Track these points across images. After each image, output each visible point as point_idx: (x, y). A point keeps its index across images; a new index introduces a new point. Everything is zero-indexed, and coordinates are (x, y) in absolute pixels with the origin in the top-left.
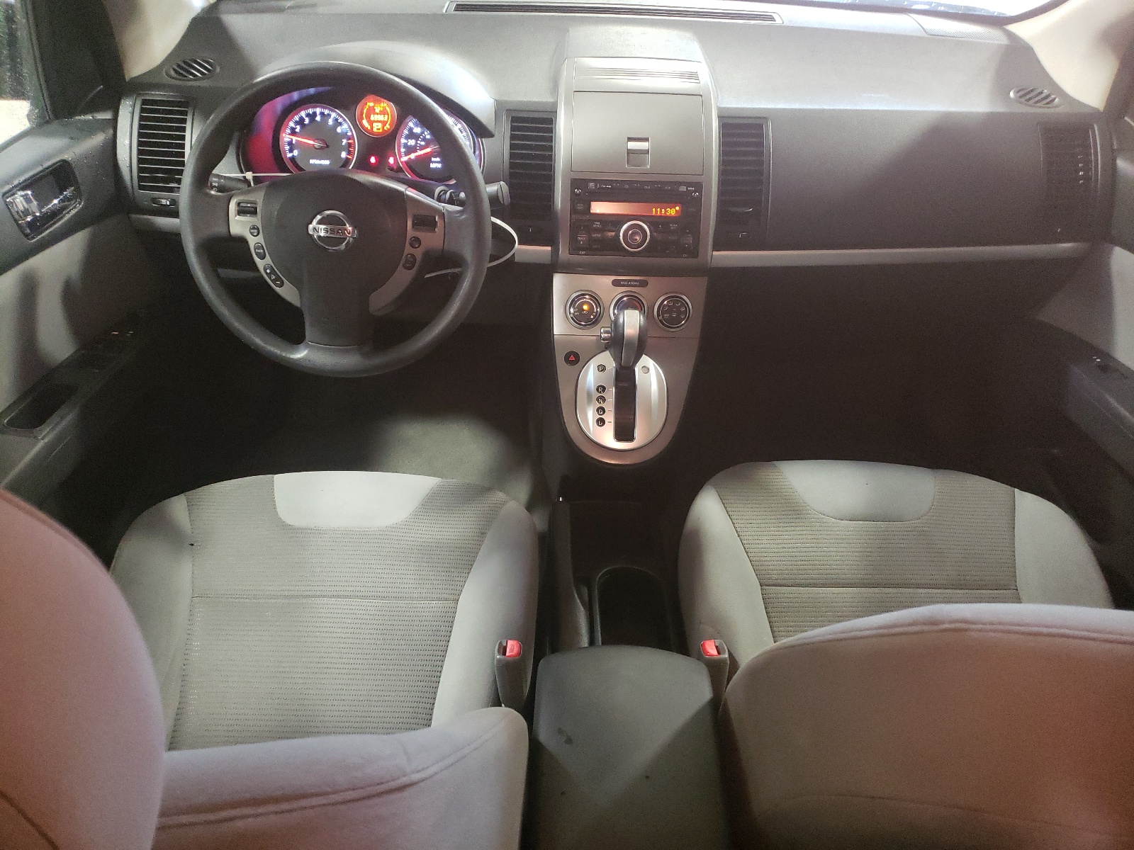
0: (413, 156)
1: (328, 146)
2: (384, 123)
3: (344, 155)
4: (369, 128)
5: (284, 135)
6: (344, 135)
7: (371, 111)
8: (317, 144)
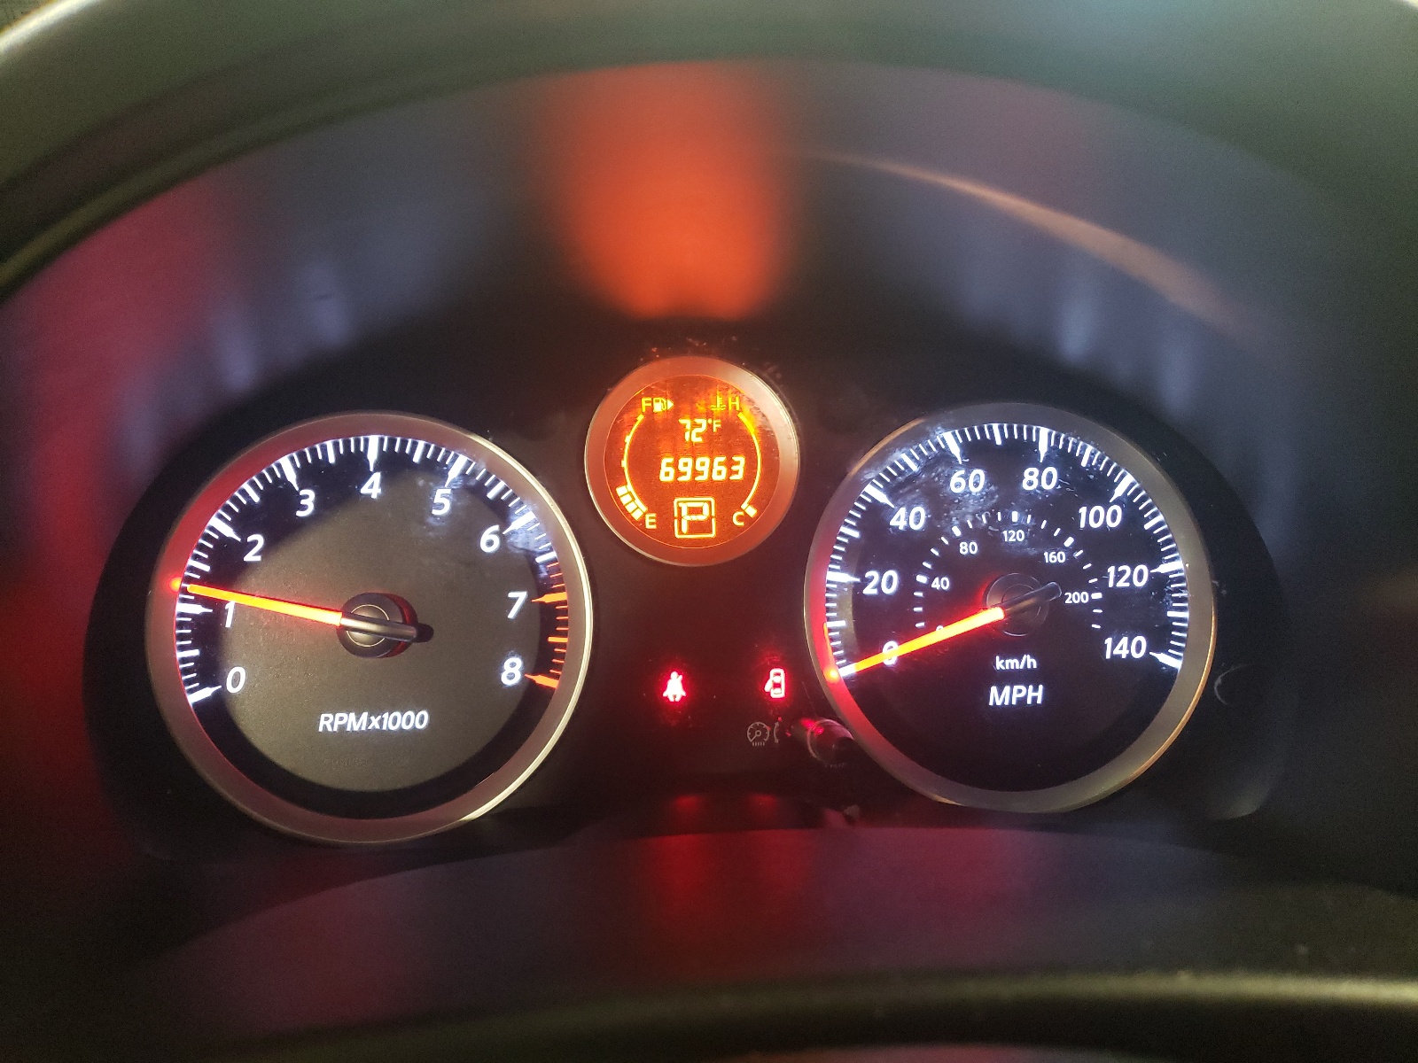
0: (891, 654)
1: (425, 633)
2: (728, 495)
3: (512, 671)
4: (650, 523)
5: (177, 584)
6: (522, 568)
7: (661, 435)
8: (362, 628)
